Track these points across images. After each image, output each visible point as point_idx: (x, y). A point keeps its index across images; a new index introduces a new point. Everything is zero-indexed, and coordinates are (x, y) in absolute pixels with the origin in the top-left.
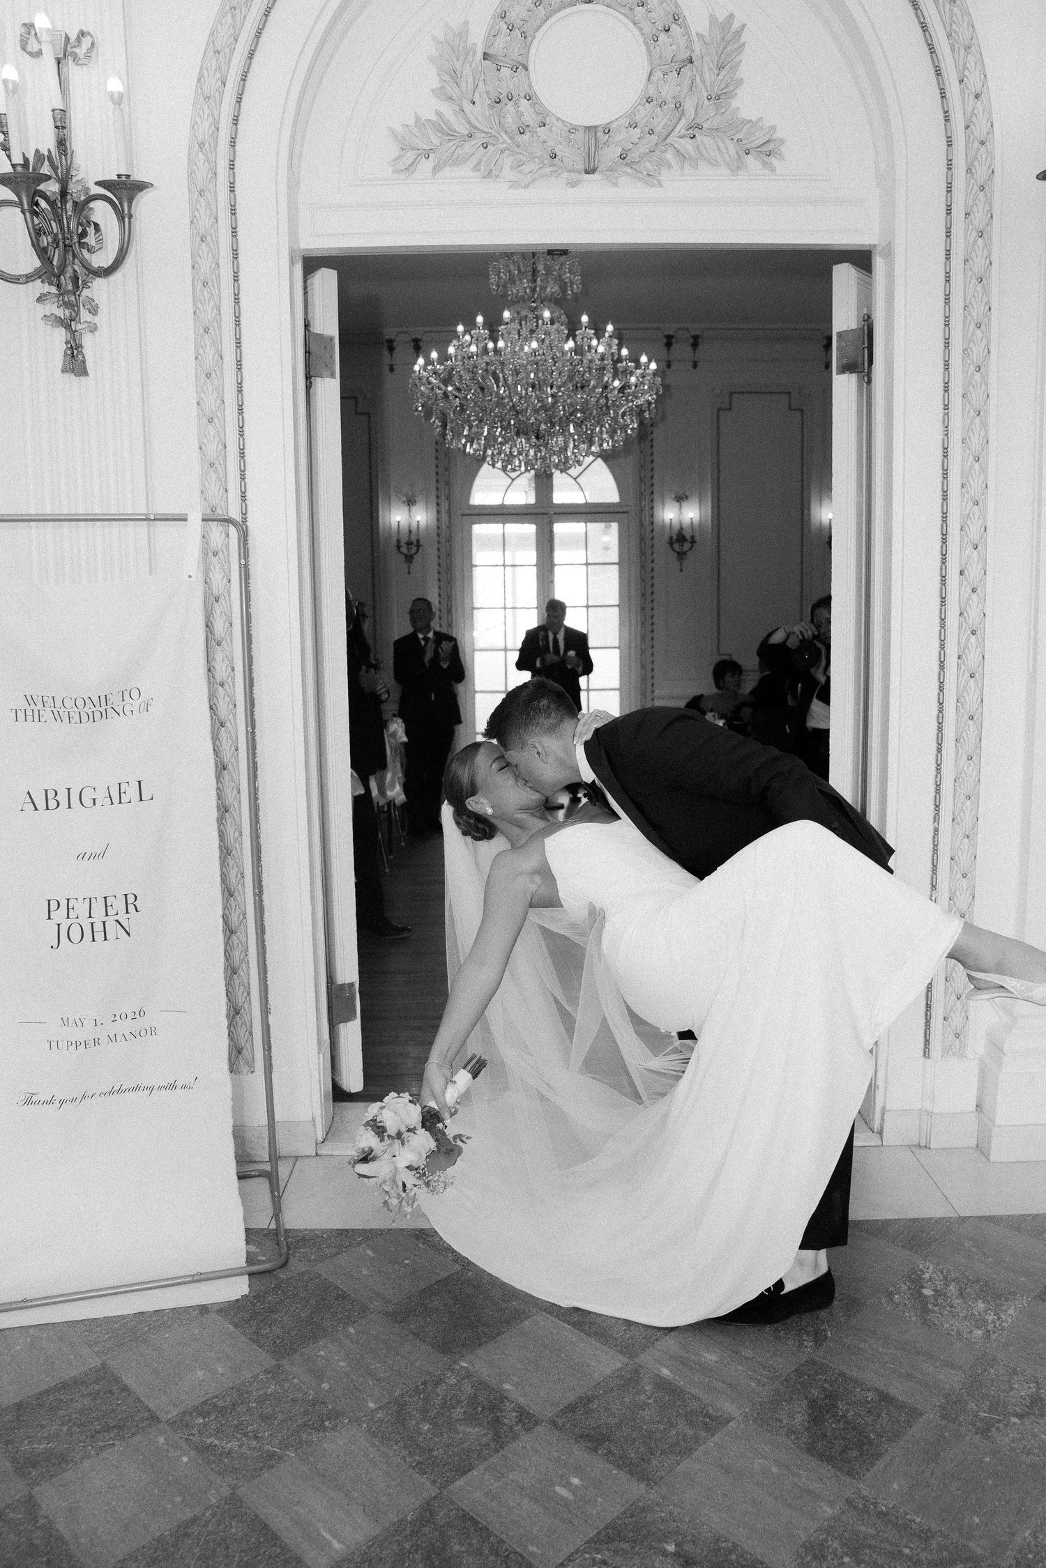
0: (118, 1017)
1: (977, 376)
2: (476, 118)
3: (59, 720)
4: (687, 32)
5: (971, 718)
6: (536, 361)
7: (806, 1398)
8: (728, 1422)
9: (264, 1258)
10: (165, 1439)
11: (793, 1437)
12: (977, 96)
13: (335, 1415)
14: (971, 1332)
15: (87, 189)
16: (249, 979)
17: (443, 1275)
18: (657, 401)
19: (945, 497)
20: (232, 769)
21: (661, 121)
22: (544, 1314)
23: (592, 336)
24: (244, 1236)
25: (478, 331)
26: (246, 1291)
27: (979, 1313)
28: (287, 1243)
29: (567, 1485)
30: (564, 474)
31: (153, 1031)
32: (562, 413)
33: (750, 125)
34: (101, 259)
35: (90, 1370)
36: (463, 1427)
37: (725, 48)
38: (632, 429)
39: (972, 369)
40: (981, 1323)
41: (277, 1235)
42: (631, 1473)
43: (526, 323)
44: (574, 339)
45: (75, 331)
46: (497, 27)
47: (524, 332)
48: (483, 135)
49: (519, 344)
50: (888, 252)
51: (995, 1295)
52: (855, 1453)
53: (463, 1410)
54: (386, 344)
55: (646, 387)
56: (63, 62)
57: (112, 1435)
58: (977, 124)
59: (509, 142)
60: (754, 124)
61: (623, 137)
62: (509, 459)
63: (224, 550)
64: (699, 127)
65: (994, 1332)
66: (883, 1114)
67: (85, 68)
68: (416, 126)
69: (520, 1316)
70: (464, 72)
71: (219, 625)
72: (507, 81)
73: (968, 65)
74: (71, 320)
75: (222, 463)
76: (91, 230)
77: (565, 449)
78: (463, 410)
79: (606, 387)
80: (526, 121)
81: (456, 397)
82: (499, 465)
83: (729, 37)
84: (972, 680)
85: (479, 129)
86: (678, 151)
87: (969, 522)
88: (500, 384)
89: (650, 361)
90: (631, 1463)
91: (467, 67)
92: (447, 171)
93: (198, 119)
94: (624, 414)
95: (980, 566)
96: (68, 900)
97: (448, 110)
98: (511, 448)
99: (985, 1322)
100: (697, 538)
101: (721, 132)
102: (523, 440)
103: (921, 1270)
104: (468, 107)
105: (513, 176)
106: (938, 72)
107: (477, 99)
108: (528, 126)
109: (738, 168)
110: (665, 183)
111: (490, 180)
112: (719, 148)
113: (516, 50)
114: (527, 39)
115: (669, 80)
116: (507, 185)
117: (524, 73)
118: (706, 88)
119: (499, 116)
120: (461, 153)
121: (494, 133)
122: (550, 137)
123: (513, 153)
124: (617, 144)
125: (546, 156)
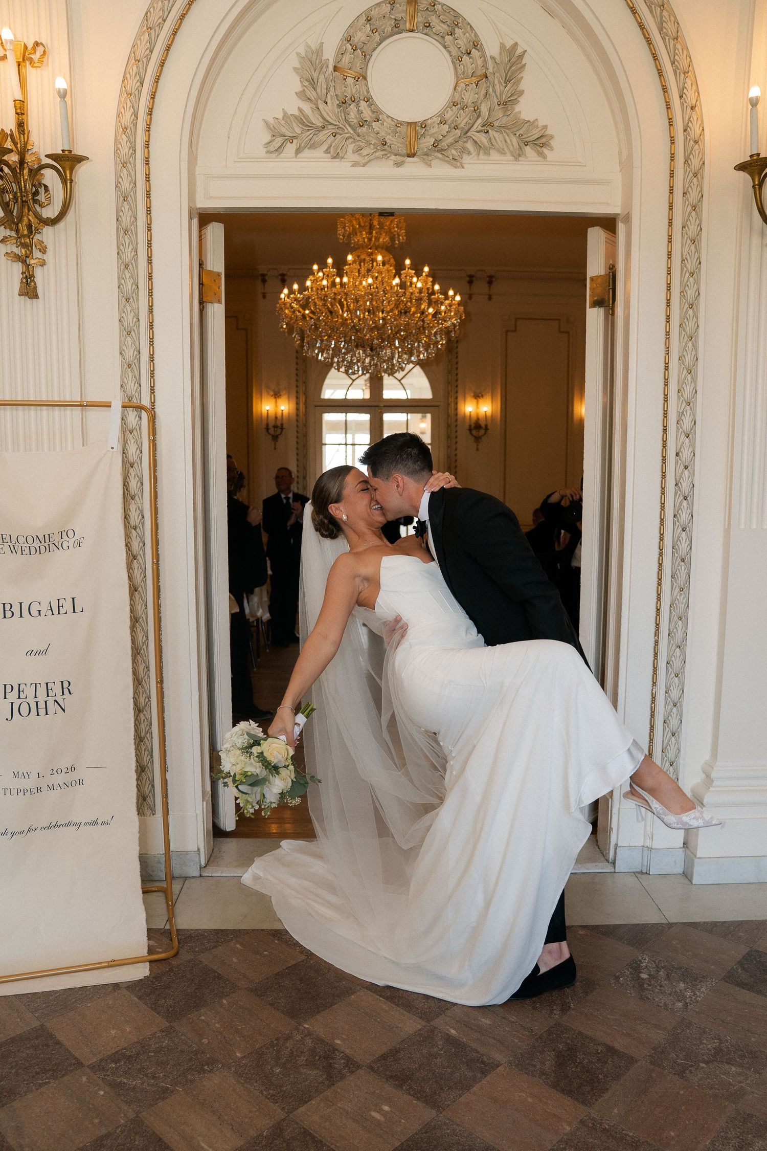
0: (55, 772)
1: (691, 311)
2: (328, 115)
3: (14, 552)
4: (483, 55)
5: (683, 560)
6: (371, 294)
7: (554, 1050)
8: (498, 1066)
9: (160, 950)
10: (87, 1079)
11: (544, 1077)
12: (692, 108)
13: (212, 1062)
14: (674, 1004)
15: (40, 160)
16: (152, 745)
17: (294, 962)
18: (460, 324)
19: (666, 399)
20: (141, 591)
21: (464, 120)
22: (366, 990)
23: (413, 275)
24: (146, 933)
25: (328, 270)
26: (147, 973)
27: (681, 991)
28: (178, 939)
29: (380, 1111)
30: (391, 377)
31: (81, 782)
32: (390, 331)
33: (528, 123)
34: (50, 212)
35: (32, 1029)
36: (305, 1070)
37: (511, 67)
38: (442, 345)
39: (687, 306)
40: (681, 997)
41: (171, 934)
42: (426, 1102)
43: (364, 264)
44: (400, 277)
45: (29, 265)
46: (344, 48)
47: (363, 271)
48: (334, 127)
49: (359, 280)
50: (627, 219)
51: (693, 978)
52: (588, 1088)
53: (305, 1058)
54: (260, 278)
55: (452, 314)
56: (22, 64)
57: (48, 1076)
58: (692, 129)
59: (352, 132)
60: (531, 124)
61: (436, 131)
62: (350, 365)
63: (138, 429)
64: (491, 125)
65: (691, 1004)
66: (616, 849)
67: (39, 70)
68: (283, 118)
69: (348, 992)
70: (320, 80)
71: (133, 484)
72: (351, 88)
73: (686, 85)
74: (26, 257)
75: (137, 365)
76: (42, 190)
77: (392, 358)
78: (317, 328)
79: (423, 313)
80: (364, 117)
81: (312, 318)
82: (343, 369)
83: (513, 60)
84: (684, 533)
85: (329, 122)
86: (476, 142)
87: (683, 418)
88: (345, 309)
89: (455, 294)
90: (426, 1095)
91: (322, 77)
92: (307, 153)
93: (123, 110)
94: (436, 333)
95: (691, 449)
96: (19, 685)
97: (307, 108)
98: (352, 357)
99: (684, 997)
100: (489, 427)
101: (508, 129)
102: (361, 352)
103: (640, 961)
104: (321, 105)
105: (356, 157)
106: (665, 90)
107: (329, 100)
108: (366, 121)
109: (519, 155)
110: (465, 165)
111: (338, 160)
112: (506, 141)
113: (358, 65)
114: (366, 57)
115: (470, 89)
116: (350, 164)
117: (363, 82)
118: (497, 96)
119: (345, 113)
120: (317, 139)
121: (341, 126)
122: (382, 129)
123: (355, 141)
124: (431, 136)
125: (379, 143)
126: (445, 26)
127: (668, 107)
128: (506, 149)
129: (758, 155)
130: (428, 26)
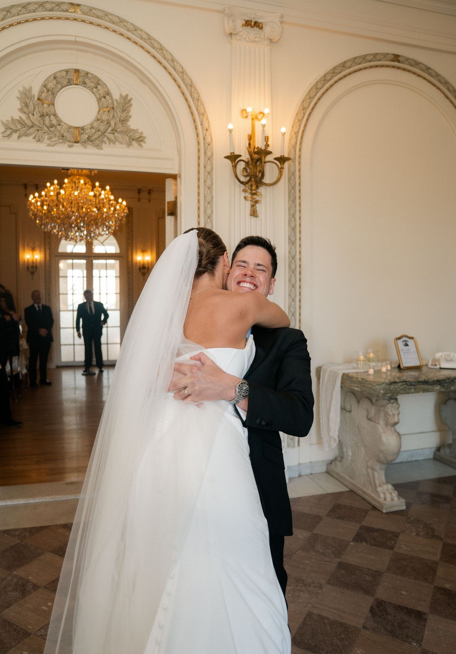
1: (209, 220)
2: (35, 121)
4: (112, 99)
12: (207, 130)
21: (102, 127)
33: (134, 131)
37: (125, 105)
39: (207, 217)
44: (93, 191)
46: (43, 90)
48: (37, 127)
50: (180, 177)
53: (11, 588)
58: (207, 139)
59: (47, 130)
60: (136, 131)
61: (89, 132)
64: (116, 131)
68: (11, 121)
70: (30, 105)
72: (46, 108)
73: (203, 120)
80: (53, 123)
83: (126, 102)
85: (35, 124)
86: (108, 138)
89: (123, 201)
91: (31, 102)
92: (24, 138)
97: (24, 117)
101: (124, 133)
104: (31, 116)
105: (49, 142)
106: (194, 121)
107: (35, 114)
108: (54, 125)
109: (130, 145)
110: (103, 149)
111: (40, 142)
112: (123, 138)
113: (50, 98)
114: (54, 95)
115: (105, 114)
116: (47, 145)
117: (53, 106)
118: (118, 117)
119: (43, 120)
120: (29, 132)
121: (41, 126)
122: (62, 129)
123: (48, 134)
124: (86, 134)
125: (61, 136)
126: (93, 84)
127: (196, 128)
128: (123, 141)
129: (233, 153)
130: (84, 83)
